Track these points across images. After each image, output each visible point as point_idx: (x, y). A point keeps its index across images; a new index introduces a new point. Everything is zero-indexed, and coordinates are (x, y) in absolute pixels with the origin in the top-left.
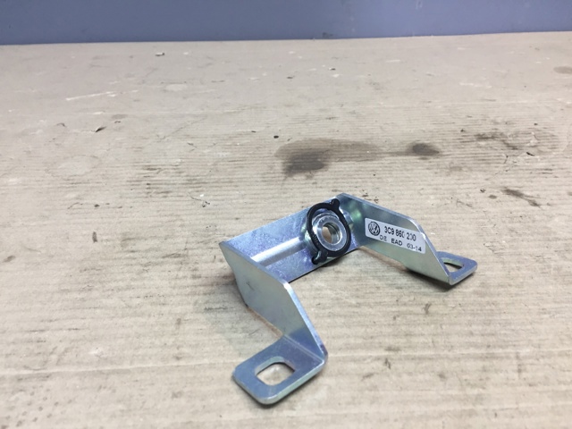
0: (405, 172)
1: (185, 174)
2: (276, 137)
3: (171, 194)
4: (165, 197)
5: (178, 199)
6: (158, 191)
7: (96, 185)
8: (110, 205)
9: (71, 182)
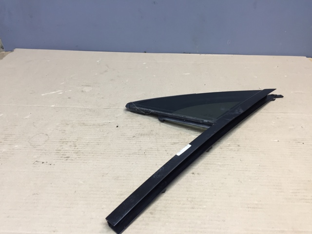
0: (156, 152)
1: (77, 147)
2: (117, 127)
3: (69, 159)
4: (67, 160)
5: (71, 161)
6: (66, 156)
7: (45, 151)
8: (48, 163)
9: (36, 149)
